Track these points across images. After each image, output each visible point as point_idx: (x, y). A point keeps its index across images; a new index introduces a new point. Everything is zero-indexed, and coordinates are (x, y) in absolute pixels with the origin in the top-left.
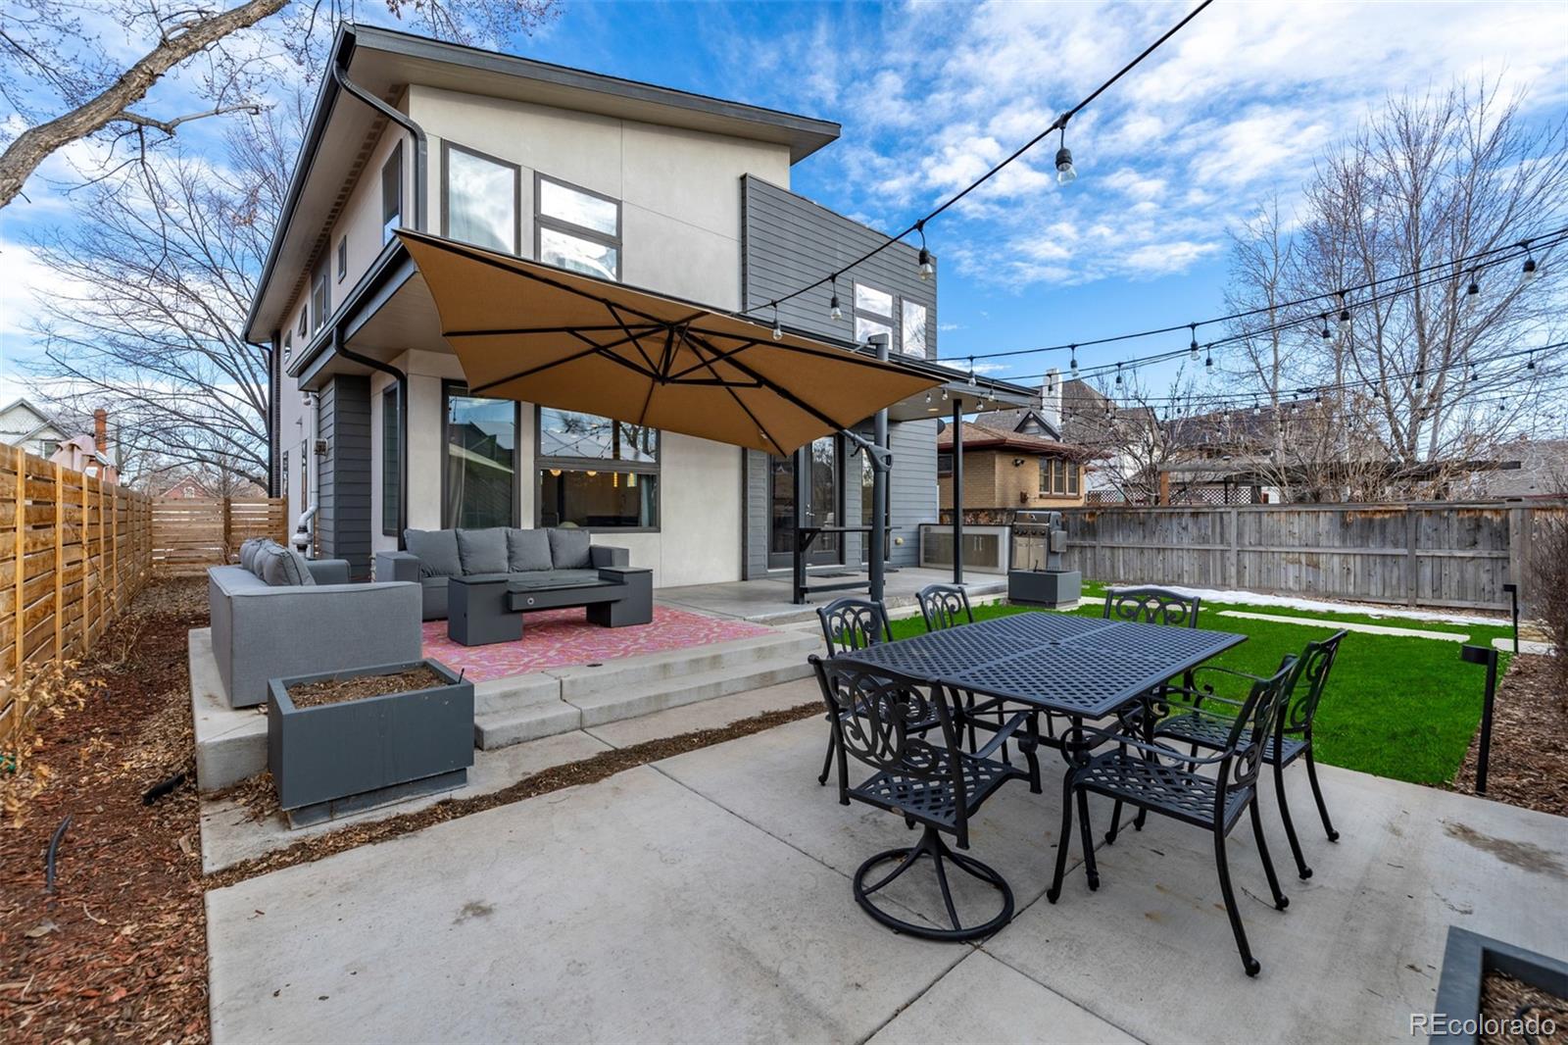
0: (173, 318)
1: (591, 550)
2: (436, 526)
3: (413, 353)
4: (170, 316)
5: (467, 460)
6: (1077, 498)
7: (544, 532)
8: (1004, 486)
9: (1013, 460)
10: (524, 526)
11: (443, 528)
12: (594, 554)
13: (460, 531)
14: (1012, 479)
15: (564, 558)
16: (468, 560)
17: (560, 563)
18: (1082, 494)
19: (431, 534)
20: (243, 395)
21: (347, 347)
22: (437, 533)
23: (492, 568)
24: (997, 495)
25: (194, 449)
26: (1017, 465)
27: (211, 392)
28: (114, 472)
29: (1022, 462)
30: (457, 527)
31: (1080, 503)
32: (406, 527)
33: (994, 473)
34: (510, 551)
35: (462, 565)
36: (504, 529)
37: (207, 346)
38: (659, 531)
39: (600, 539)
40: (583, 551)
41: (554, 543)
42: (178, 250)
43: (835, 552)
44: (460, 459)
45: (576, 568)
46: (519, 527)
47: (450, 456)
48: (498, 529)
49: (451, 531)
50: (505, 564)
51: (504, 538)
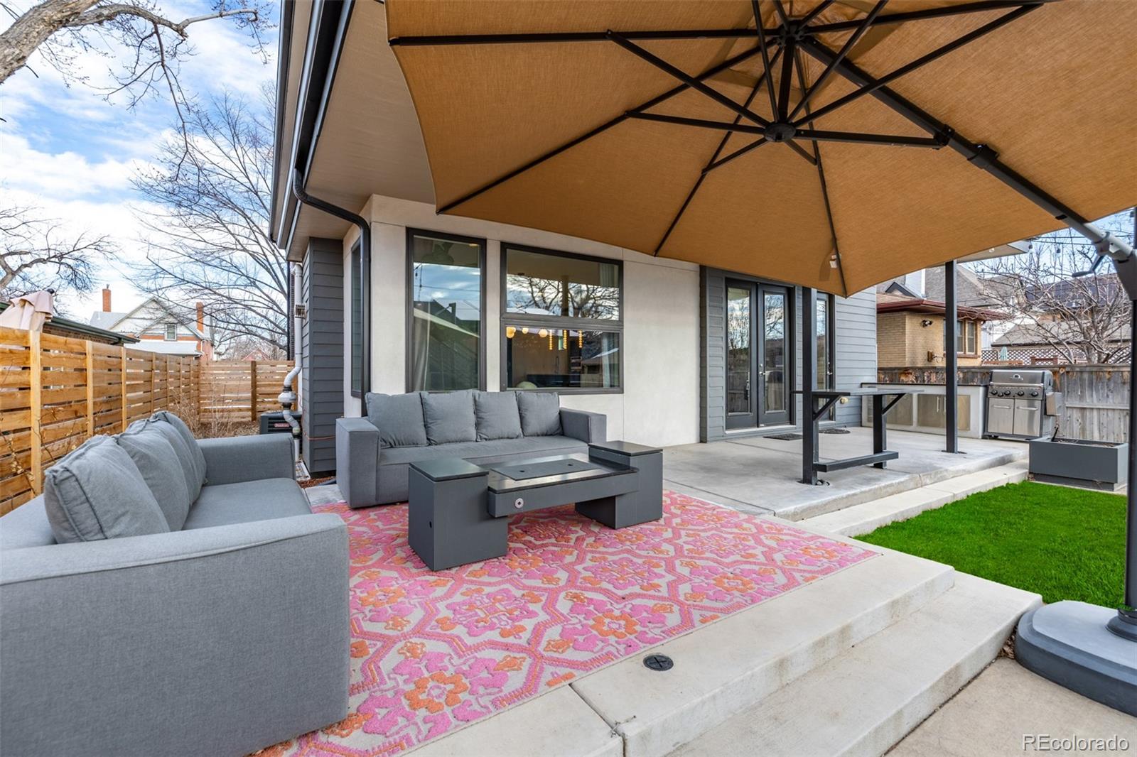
0: (227, 228)
1: (562, 414)
2: (401, 390)
3: (376, 198)
4: (225, 226)
5: (431, 322)
6: (975, 357)
7: (511, 395)
8: (913, 345)
9: (921, 320)
10: (490, 389)
11: (407, 391)
12: (566, 421)
13: (425, 394)
14: (921, 340)
15: (534, 425)
16: (433, 427)
17: (530, 430)
18: (979, 353)
19: (393, 398)
20: (274, 284)
21: (308, 192)
22: (402, 396)
23: (459, 436)
24: (908, 354)
25: (244, 325)
26: (925, 325)
27: (254, 283)
28: (209, 345)
29: (931, 323)
30: (422, 389)
31: (976, 363)
32: (369, 390)
33: (904, 333)
34: (478, 417)
35: (427, 434)
36: (471, 391)
37: (248, 248)
38: (622, 392)
39: (570, 402)
40: (554, 416)
41: (523, 407)
42: (226, 174)
43: (785, 412)
44: (425, 321)
45: (546, 435)
46: (486, 391)
47: (415, 318)
48: (464, 392)
49: (416, 394)
50: (472, 432)
51: (472, 402)
